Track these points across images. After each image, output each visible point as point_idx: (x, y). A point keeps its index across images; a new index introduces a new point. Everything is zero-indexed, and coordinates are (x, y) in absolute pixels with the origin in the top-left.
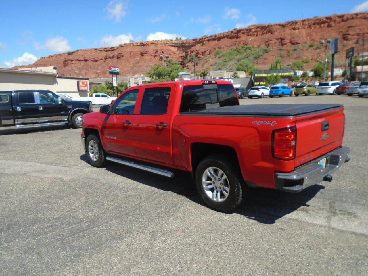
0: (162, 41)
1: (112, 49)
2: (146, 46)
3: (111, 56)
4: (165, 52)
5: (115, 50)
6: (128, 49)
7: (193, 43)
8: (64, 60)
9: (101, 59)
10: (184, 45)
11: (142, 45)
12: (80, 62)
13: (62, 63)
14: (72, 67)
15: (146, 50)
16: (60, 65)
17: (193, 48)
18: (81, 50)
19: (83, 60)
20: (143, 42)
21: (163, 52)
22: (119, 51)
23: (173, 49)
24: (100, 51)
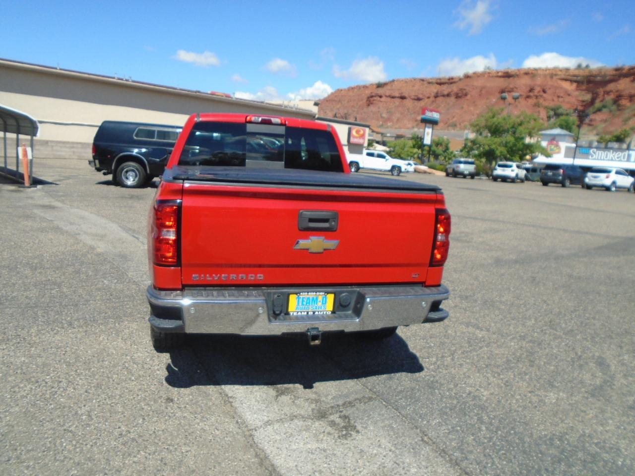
0: (546, 70)
1: (451, 81)
2: (515, 77)
3: (446, 93)
4: (548, 92)
5: (454, 82)
6: (479, 83)
7: (614, 75)
8: (369, 95)
9: (429, 98)
10: (592, 78)
11: (507, 75)
12: (393, 99)
13: (365, 100)
14: (379, 108)
15: (511, 86)
16: (361, 103)
17: (611, 87)
18: (398, 80)
19: (398, 97)
20: (510, 71)
21: (544, 91)
22: (461, 85)
23: (567, 86)
24: (429, 83)
